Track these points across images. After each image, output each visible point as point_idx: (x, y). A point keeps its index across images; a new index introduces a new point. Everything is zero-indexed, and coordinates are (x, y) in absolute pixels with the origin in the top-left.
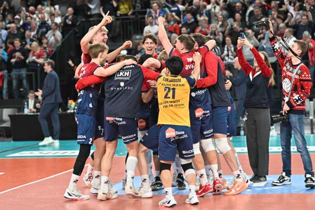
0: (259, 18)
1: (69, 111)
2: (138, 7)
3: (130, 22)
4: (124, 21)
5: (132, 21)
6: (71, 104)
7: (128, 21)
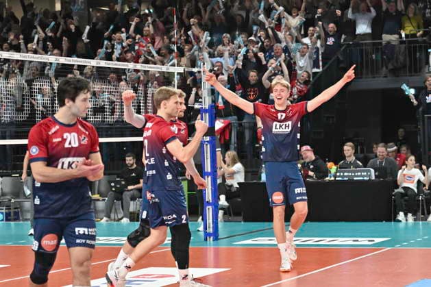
6: (331, 168)
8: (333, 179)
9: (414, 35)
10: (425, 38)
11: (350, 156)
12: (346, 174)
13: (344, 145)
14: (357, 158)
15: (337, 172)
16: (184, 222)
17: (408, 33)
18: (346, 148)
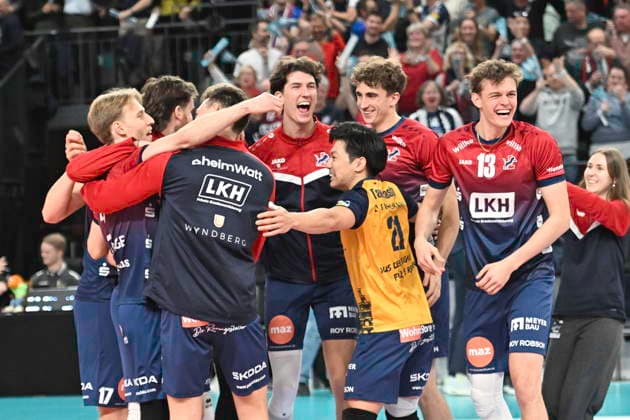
0: (584, 26)
1: (8, 309)
3: (183, 42)
4: (178, 37)
5: (199, 36)
6: (15, 287)
7: (188, 36)
8: (19, 309)
11: (54, 262)
12: (47, 299)
13: (41, 242)
14: (70, 267)
15: (28, 294)
18: (46, 247)
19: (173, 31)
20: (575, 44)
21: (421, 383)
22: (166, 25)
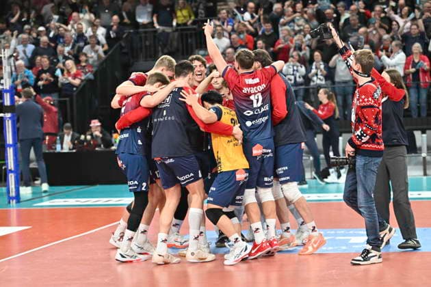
0: (356, 28)
1: (112, 148)
2: (201, 14)
6: (115, 138)
9: (185, 24)
10: (194, 27)
16: (143, 189)
17: (180, 22)
19: (182, 30)
20: (353, 35)
21: (240, 200)
22: (179, 28)
